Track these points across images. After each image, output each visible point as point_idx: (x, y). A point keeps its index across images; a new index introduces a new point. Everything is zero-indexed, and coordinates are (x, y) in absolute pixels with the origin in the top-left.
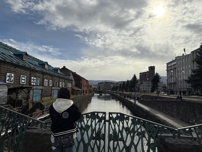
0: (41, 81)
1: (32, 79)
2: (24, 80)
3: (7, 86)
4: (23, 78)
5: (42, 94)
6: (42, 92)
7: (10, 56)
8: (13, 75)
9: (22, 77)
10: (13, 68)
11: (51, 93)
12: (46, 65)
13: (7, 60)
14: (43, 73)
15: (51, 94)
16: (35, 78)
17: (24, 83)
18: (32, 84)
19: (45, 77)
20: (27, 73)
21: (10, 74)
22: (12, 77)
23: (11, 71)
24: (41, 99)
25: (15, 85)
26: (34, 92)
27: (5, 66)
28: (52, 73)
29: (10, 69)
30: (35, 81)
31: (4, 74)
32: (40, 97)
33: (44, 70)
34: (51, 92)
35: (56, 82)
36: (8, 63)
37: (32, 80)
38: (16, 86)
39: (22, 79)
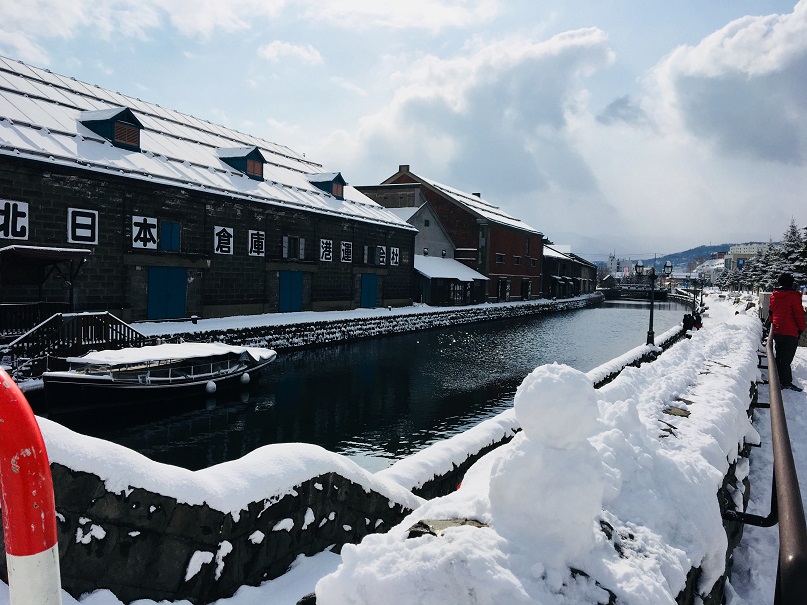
1: (137, 224)
2: (91, 227)
4: (80, 220)
8: (23, 207)
9: (75, 214)
10: (22, 179)
11: (265, 287)
12: (250, 163)
14: (204, 198)
15: (265, 291)
16: (152, 221)
17: (92, 239)
18: (138, 245)
19: (216, 213)
21: (7, 205)
22: (23, 215)
23: (15, 191)
29: (9, 182)
30: (154, 232)
32: (194, 302)
34: (265, 282)
35: (293, 241)
37: (136, 230)
39: (76, 226)
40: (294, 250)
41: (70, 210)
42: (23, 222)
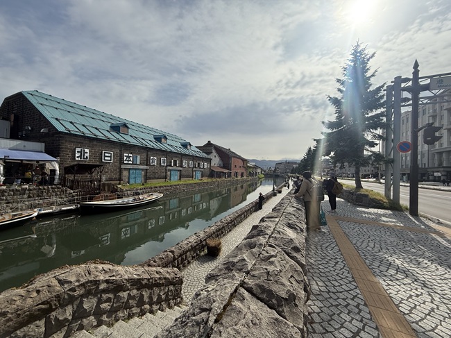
0: (143, 159)
1: (126, 156)
2: (110, 157)
5: (146, 176)
6: (146, 172)
8: (87, 150)
10: (87, 142)
12: (163, 140)
14: (147, 149)
15: (166, 175)
16: (131, 155)
17: (111, 160)
18: (126, 162)
19: (150, 153)
21: (81, 150)
22: (87, 153)
24: (146, 182)
25: (92, 162)
26: (131, 172)
27: (73, 140)
30: (131, 158)
31: (71, 149)
32: (143, 179)
39: (105, 156)
40: (175, 164)
41: (104, 152)
42: (87, 155)
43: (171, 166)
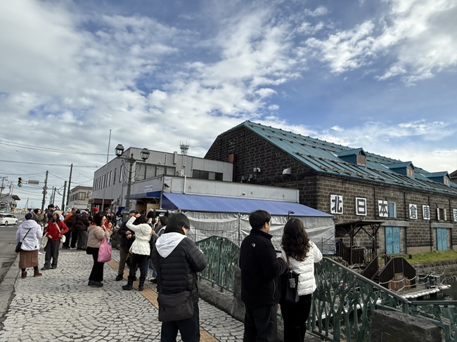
0: (400, 208)
1: (380, 204)
2: (363, 207)
3: (334, 220)
4: (361, 203)
5: (405, 239)
6: (406, 233)
7: (333, 162)
8: (341, 198)
9: (358, 200)
10: (339, 185)
11: (431, 236)
12: (408, 170)
13: (329, 171)
14: (404, 190)
15: (431, 239)
16: (385, 202)
17: (364, 213)
18: (381, 215)
19: (408, 197)
20: (367, 191)
21: (336, 197)
22: (341, 202)
23: (338, 191)
24: (406, 252)
25: (346, 218)
26: (387, 233)
27: (327, 183)
28: (427, 187)
29: (335, 186)
30: (386, 207)
31: (326, 197)
32: (402, 245)
33: (405, 183)
34: (431, 234)
35: (441, 210)
36: (331, 175)
37: (380, 207)
38: (348, 221)
39: (359, 206)
41: (357, 198)
42: (341, 205)
43: (436, 220)
